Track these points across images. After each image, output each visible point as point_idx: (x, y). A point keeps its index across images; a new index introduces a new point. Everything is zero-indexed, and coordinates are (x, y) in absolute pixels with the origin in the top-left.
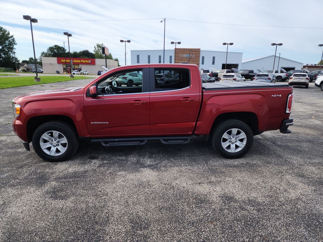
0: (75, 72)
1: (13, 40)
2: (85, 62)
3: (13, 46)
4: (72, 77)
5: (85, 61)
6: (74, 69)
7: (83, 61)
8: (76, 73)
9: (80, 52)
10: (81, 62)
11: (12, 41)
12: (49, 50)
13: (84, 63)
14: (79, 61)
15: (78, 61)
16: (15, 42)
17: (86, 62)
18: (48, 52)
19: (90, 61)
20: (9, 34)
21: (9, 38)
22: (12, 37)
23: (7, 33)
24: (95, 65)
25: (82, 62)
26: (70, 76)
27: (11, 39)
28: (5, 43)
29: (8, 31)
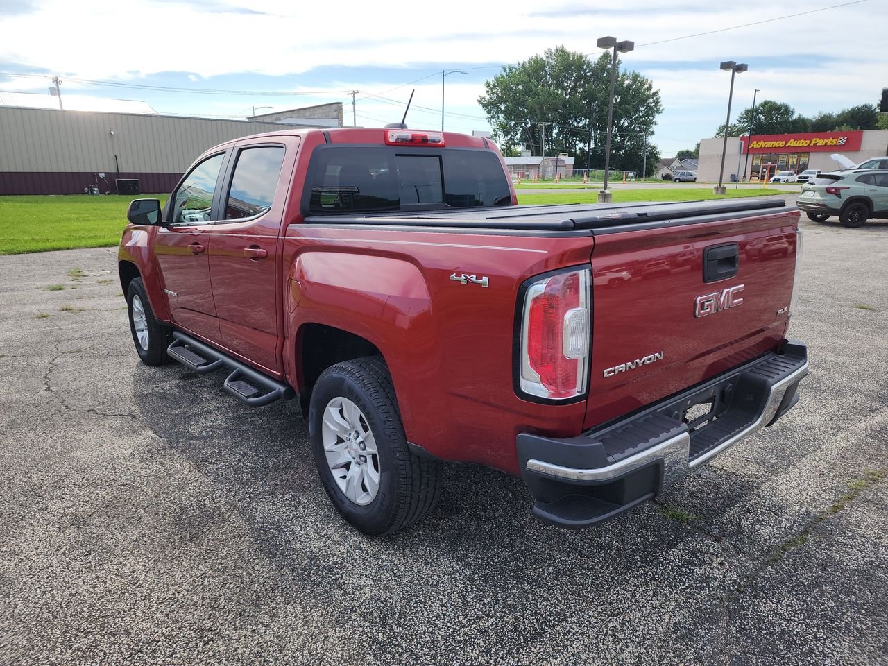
0: (784, 175)
1: (656, 102)
2: (826, 144)
3: (654, 117)
4: (720, 190)
5: (826, 141)
6: (782, 168)
7: (818, 140)
8: (783, 178)
9: (843, 113)
10: (812, 144)
11: (654, 104)
12: (745, 118)
13: (820, 146)
14: (806, 143)
15: (802, 141)
16: (661, 106)
17: (829, 144)
18: (740, 122)
19: (842, 141)
20: (650, 88)
21: (649, 97)
22: (656, 93)
23: (646, 86)
24: (860, 152)
25: (815, 144)
26: (715, 187)
27: (651, 100)
28: (637, 111)
29: (649, 81)
